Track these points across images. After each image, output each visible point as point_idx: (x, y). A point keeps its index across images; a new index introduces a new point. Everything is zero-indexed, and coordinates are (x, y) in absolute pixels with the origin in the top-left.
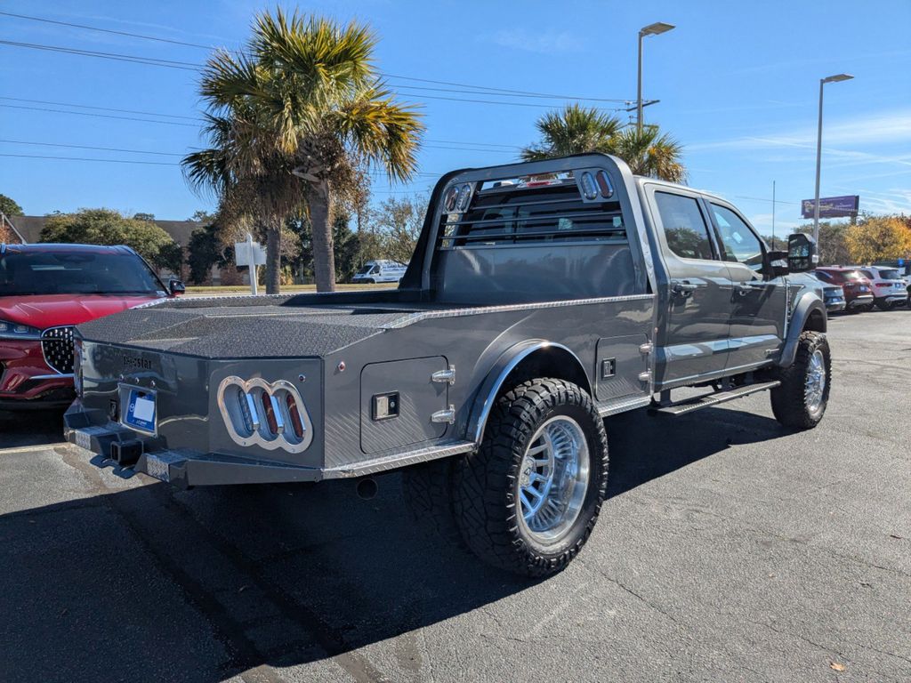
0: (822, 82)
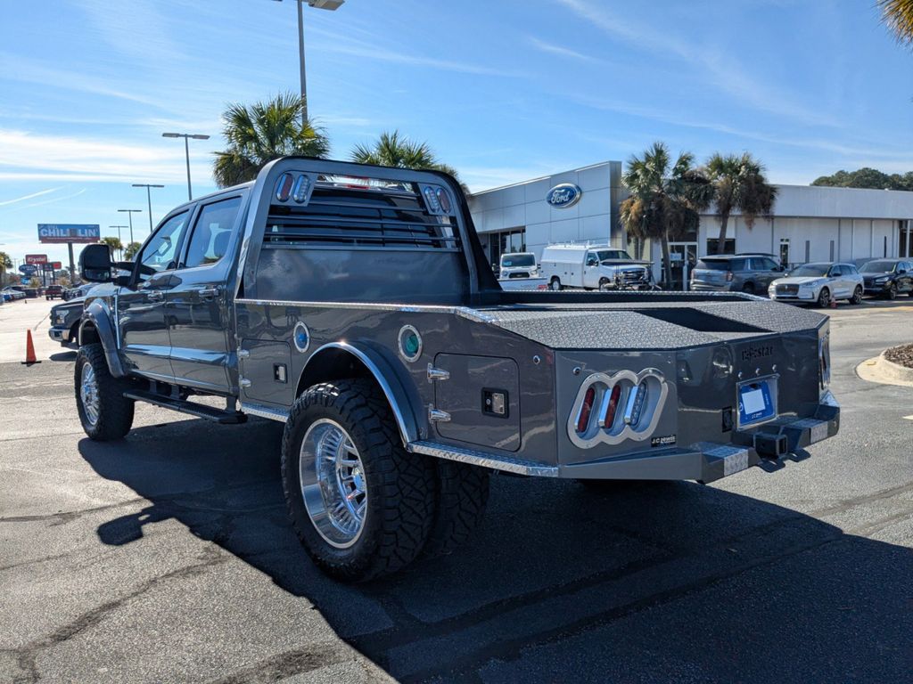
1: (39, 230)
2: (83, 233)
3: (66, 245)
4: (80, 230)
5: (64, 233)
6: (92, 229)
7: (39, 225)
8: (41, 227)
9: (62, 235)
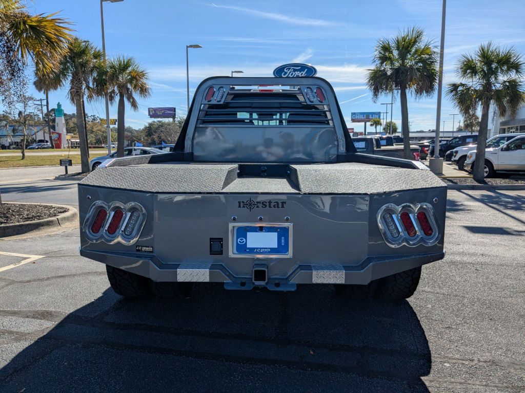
0: (187, 47)
1: (352, 116)
2: (372, 116)
3: (363, 123)
4: (371, 115)
5: (363, 117)
6: (377, 114)
7: (352, 113)
8: (353, 114)
9: (362, 118)
